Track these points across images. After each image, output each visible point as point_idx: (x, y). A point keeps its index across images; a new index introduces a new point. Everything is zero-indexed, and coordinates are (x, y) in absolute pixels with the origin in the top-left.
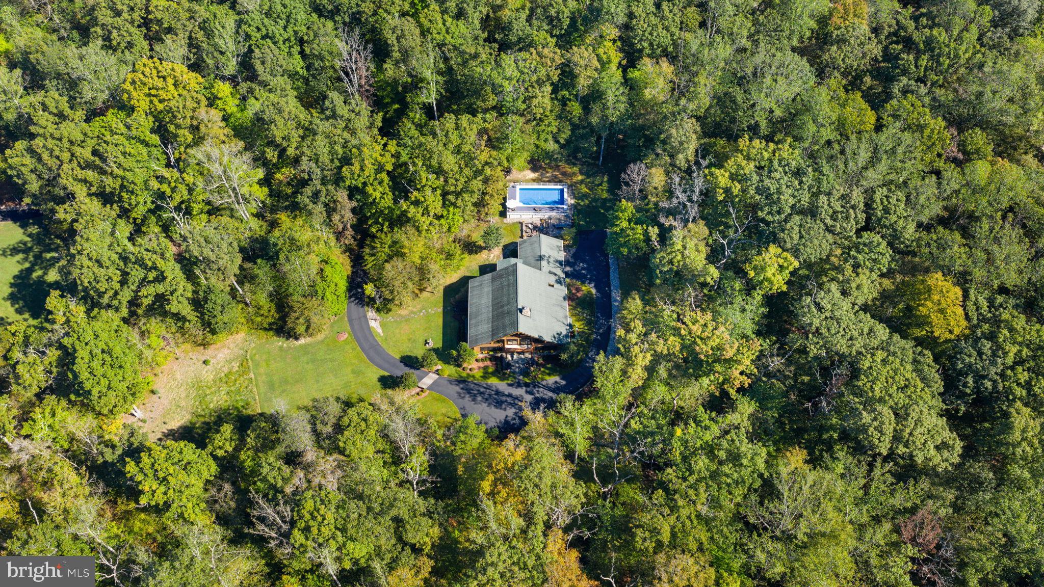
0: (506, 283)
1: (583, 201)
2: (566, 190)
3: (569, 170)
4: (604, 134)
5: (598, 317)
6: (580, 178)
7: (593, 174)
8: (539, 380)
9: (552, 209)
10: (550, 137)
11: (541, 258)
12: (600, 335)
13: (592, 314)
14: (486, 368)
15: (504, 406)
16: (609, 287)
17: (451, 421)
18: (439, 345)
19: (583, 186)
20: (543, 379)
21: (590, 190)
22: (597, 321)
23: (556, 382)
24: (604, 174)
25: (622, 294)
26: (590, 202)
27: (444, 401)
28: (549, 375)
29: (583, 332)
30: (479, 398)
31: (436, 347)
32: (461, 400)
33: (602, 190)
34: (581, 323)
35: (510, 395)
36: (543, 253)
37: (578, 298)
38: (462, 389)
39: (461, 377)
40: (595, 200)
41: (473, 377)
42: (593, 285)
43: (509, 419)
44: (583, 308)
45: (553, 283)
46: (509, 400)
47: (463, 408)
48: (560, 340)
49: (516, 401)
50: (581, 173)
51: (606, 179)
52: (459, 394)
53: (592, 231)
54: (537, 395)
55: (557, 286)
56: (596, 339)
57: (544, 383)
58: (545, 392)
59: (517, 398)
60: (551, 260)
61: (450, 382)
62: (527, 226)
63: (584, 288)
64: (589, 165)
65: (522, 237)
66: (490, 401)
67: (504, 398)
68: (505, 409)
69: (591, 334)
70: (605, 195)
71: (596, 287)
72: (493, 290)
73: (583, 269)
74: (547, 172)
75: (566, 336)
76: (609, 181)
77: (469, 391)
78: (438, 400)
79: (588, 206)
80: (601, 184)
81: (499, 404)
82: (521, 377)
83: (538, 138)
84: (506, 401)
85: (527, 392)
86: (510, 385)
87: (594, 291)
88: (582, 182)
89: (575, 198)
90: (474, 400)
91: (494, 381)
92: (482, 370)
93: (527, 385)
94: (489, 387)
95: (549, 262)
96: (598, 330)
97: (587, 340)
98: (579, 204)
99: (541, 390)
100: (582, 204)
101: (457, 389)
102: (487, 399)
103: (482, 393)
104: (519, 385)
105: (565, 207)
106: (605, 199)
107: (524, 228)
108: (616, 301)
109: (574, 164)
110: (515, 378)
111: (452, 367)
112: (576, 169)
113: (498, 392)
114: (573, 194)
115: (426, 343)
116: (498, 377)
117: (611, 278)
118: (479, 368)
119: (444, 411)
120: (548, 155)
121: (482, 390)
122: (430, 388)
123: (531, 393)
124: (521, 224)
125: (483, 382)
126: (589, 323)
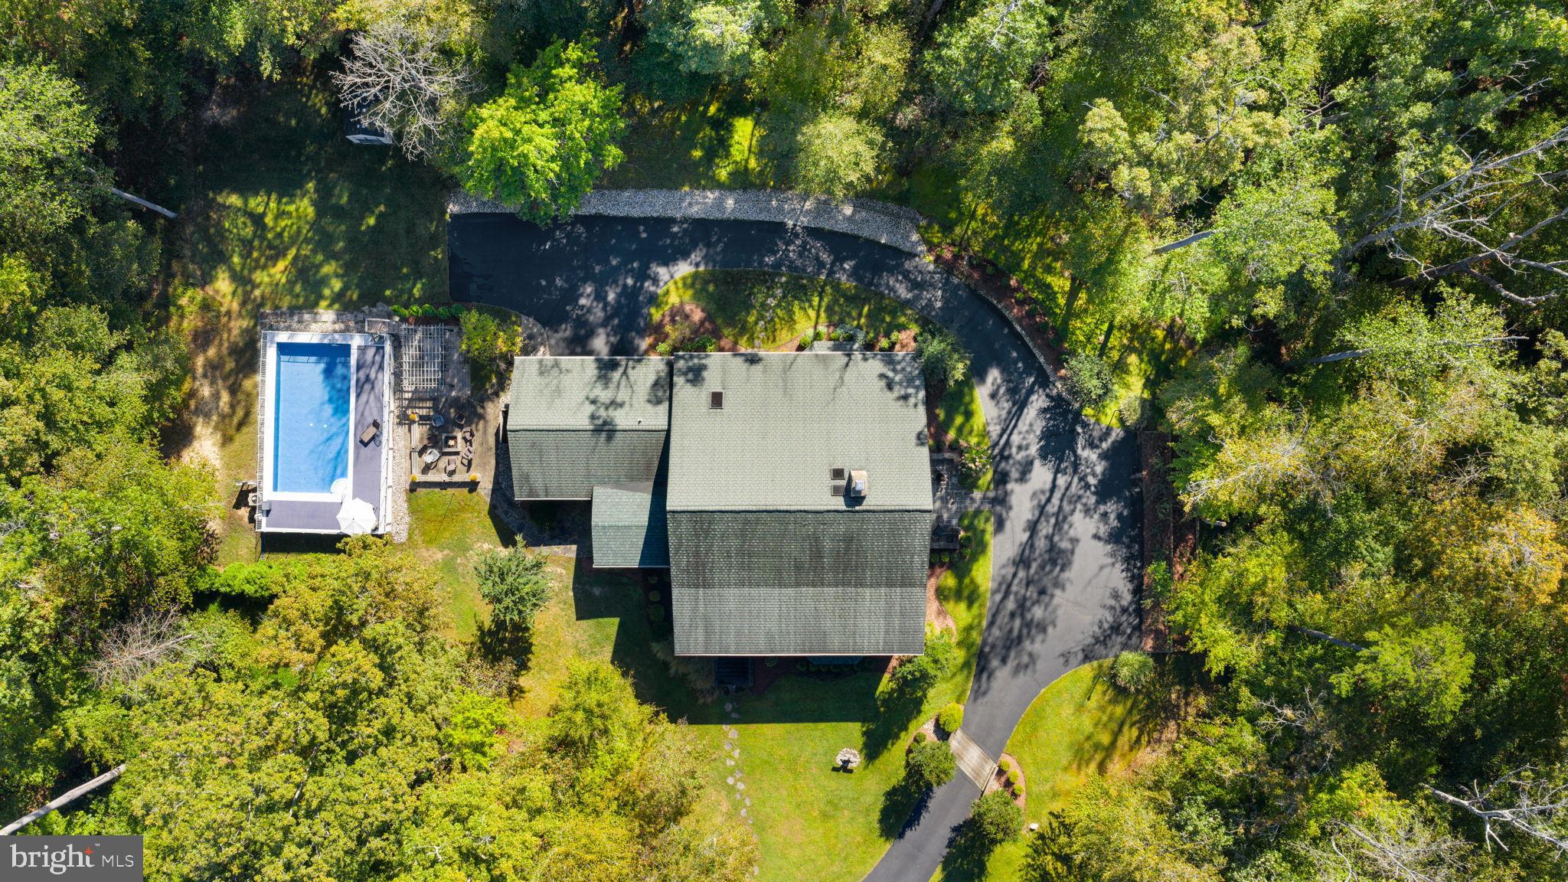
0: (734, 543)
1: (324, 281)
2: (283, 337)
3: (191, 322)
4: (105, 185)
5: (778, 265)
6: (223, 285)
7: (208, 240)
8: (987, 443)
9: (366, 384)
10: (103, 383)
11: (605, 430)
12: (839, 259)
13: (767, 279)
14: (941, 594)
15: (1065, 545)
16: (672, 221)
17: (1099, 688)
18: (854, 730)
19: (259, 276)
20: (984, 434)
21: (279, 253)
22: (792, 268)
23: (993, 396)
24: (211, 204)
25: (696, 185)
26: (331, 256)
27: (1039, 714)
28: (969, 415)
29: (829, 310)
30: (1038, 612)
31: (860, 741)
32: (1040, 665)
33: (280, 215)
34: (798, 315)
35: (1033, 527)
36: (583, 421)
37: (709, 317)
38: (1004, 661)
39: (966, 665)
40: (323, 242)
41: (969, 629)
42: (662, 272)
43: (1103, 530)
44: (748, 307)
45: (703, 395)
46: (1045, 529)
47: (1066, 658)
48: (910, 381)
49: (1052, 508)
50: (206, 280)
51: (234, 200)
52: (1017, 670)
53: (453, 259)
54: (1034, 450)
55: (713, 381)
56: (854, 274)
57: (995, 430)
58: (1023, 426)
59: (1042, 509)
60: (605, 396)
61: (978, 693)
62: (427, 469)
63: (674, 299)
64: (171, 253)
65: (473, 486)
66: (1047, 581)
67: (1041, 544)
68: (1075, 541)
69: (836, 287)
70: (304, 207)
71: (668, 260)
72: (741, 584)
73: (600, 296)
74: (192, 394)
75: (890, 361)
76: (246, 190)
77: (1012, 643)
78: (1035, 729)
79: (349, 269)
80: (258, 220)
81: (1058, 558)
82: (977, 495)
83: (101, 426)
84: (1050, 538)
85: (1023, 478)
86: (1000, 526)
87: (684, 269)
88: (241, 280)
89: (311, 306)
90: (1042, 629)
91: (986, 572)
92: (950, 606)
93: (1001, 479)
94: (1005, 588)
95: (614, 404)
96: (821, 265)
97: (854, 300)
98: (338, 298)
99: (1016, 439)
100: (337, 285)
101: (1002, 675)
102: (1042, 592)
103: (1022, 606)
104: (1001, 501)
105: (356, 341)
106: (323, 206)
107: (432, 477)
108: (719, 204)
109: (166, 302)
110: (978, 513)
111: (931, 693)
112: (188, 299)
113: (1022, 561)
114: (293, 310)
115: (845, 768)
116: (974, 558)
117: (636, 213)
118: (941, 613)
119: (1067, 710)
120: (154, 393)
121: (1011, 605)
122: (993, 750)
123: (1026, 468)
124: (414, 487)
125: (988, 602)
126: (799, 290)
